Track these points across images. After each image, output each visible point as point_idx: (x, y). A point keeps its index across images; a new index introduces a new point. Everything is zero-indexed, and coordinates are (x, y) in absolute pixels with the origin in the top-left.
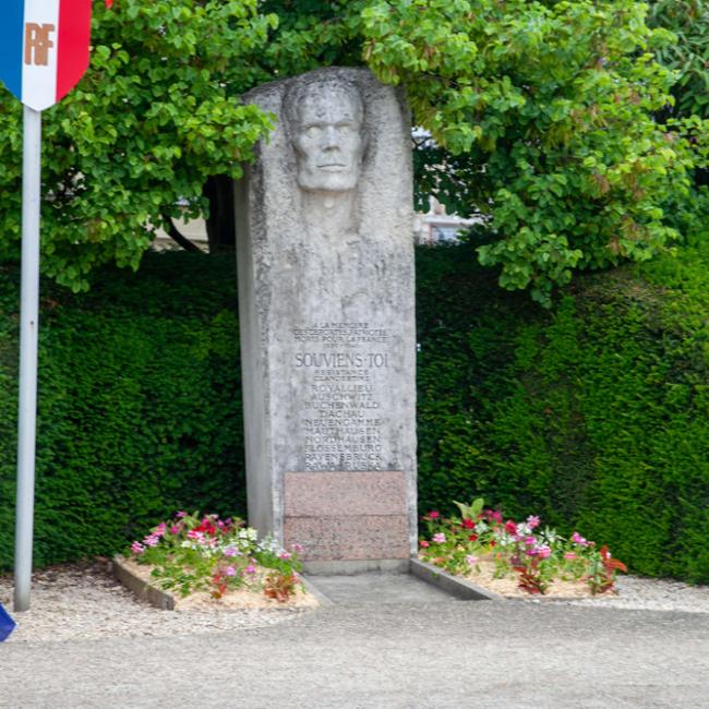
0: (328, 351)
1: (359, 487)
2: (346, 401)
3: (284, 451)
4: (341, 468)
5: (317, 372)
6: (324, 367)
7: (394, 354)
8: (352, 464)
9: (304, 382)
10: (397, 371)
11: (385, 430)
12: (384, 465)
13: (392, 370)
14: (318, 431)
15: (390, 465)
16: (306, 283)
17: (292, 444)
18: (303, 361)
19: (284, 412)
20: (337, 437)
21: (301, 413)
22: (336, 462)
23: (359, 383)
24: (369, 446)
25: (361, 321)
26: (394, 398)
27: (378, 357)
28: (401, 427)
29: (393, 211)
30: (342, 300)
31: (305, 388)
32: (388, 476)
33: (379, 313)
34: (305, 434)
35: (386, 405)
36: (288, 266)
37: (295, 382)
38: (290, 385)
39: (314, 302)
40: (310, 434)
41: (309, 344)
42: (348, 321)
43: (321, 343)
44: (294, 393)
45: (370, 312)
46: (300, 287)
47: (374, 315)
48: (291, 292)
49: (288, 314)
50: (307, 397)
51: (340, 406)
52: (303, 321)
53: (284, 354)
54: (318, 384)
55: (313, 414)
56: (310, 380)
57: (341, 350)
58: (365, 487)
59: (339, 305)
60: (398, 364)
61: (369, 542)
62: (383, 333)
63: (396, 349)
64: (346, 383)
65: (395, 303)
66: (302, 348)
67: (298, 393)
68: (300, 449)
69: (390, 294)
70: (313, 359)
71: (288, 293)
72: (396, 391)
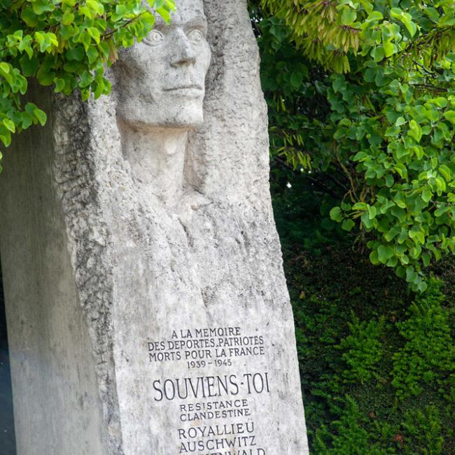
0: (194, 374)
5: (182, 407)
6: (191, 399)
7: (276, 372)
9: (167, 425)
10: (282, 397)
13: (276, 396)
16: (156, 270)
18: (163, 392)
23: (238, 419)
25: (231, 324)
26: (281, 438)
27: (257, 379)
29: (253, 159)
30: (204, 294)
33: (252, 311)
36: (130, 244)
37: (155, 426)
38: (149, 431)
39: (170, 298)
41: (168, 364)
42: (215, 325)
43: (183, 361)
44: (155, 444)
45: (240, 310)
46: (149, 276)
47: (246, 314)
48: (138, 282)
49: (137, 319)
52: (158, 329)
53: (137, 382)
54: (186, 426)
56: (175, 420)
57: (210, 370)
59: (201, 302)
60: (282, 388)
64: (221, 422)
65: (268, 295)
66: (160, 371)
67: (161, 444)
69: (260, 282)
70: (176, 387)
71: (134, 286)
72: (284, 428)
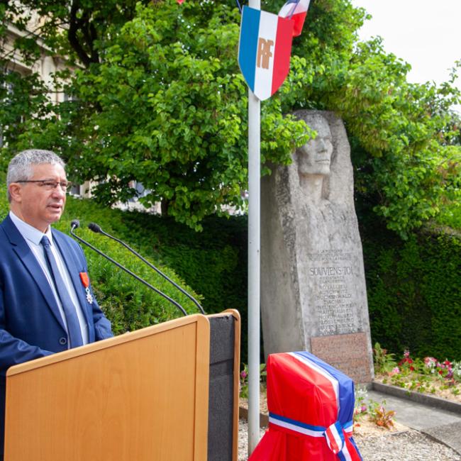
1: (346, 343)
2: (336, 294)
3: (309, 325)
4: (337, 333)
8: (341, 330)
11: (354, 309)
12: (356, 330)
14: (324, 312)
15: (359, 329)
17: (312, 320)
19: (307, 302)
20: (333, 315)
21: (316, 302)
22: (334, 329)
24: (348, 319)
28: (362, 307)
31: (316, 288)
32: (359, 335)
34: (318, 314)
35: (354, 295)
40: (320, 314)
50: (317, 293)
51: (333, 297)
55: (321, 303)
58: (349, 342)
61: (353, 374)
62: (349, 255)
63: (356, 264)
68: (316, 323)
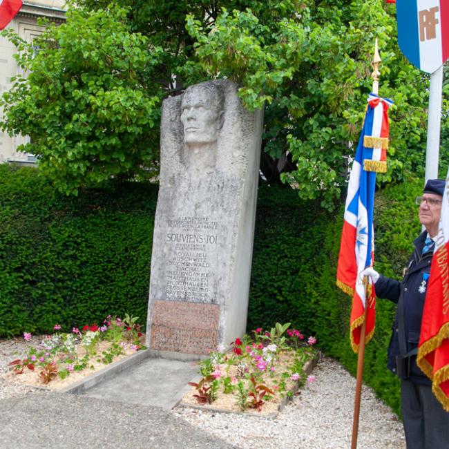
0: (185, 233)
1: (193, 311)
2: (192, 262)
3: (156, 288)
4: (185, 300)
5: (177, 244)
6: (182, 242)
7: (221, 236)
8: (191, 298)
9: (170, 250)
10: (222, 246)
11: (211, 280)
12: (209, 300)
13: (219, 245)
14: (174, 278)
15: (212, 300)
16: (177, 195)
17: (160, 285)
18: (171, 238)
19: (158, 266)
20: (184, 282)
21: (167, 267)
22: (183, 296)
23: (200, 252)
24: (202, 289)
25: (205, 216)
26: (218, 262)
27: (212, 238)
28: (221, 279)
29: (230, 154)
30: (196, 205)
31: (170, 254)
32: (210, 307)
33: (215, 212)
34: (167, 279)
35: (213, 265)
36: (169, 185)
37: (165, 250)
38: (163, 251)
39: (180, 205)
40: (170, 279)
41: (175, 229)
42: (198, 217)
43: (181, 228)
44: (164, 256)
45: (210, 211)
46: (174, 197)
47: (212, 213)
48: (169, 199)
49: (166, 212)
50: (171, 259)
51: (188, 264)
52: (173, 216)
53: (161, 233)
54: (178, 251)
55: (173, 268)
56: (174, 249)
57: (192, 232)
58: (196, 311)
59: (194, 207)
60: (222, 243)
61: (195, 344)
62: (216, 224)
63: (222, 234)
64: (193, 252)
65: (225, 207)
66: (171, 231)
67: (167, 256)
68: (164, 287)
69: (223, 202)
70: (176, 237)
71: (167, 200)
72: (220, 258)
